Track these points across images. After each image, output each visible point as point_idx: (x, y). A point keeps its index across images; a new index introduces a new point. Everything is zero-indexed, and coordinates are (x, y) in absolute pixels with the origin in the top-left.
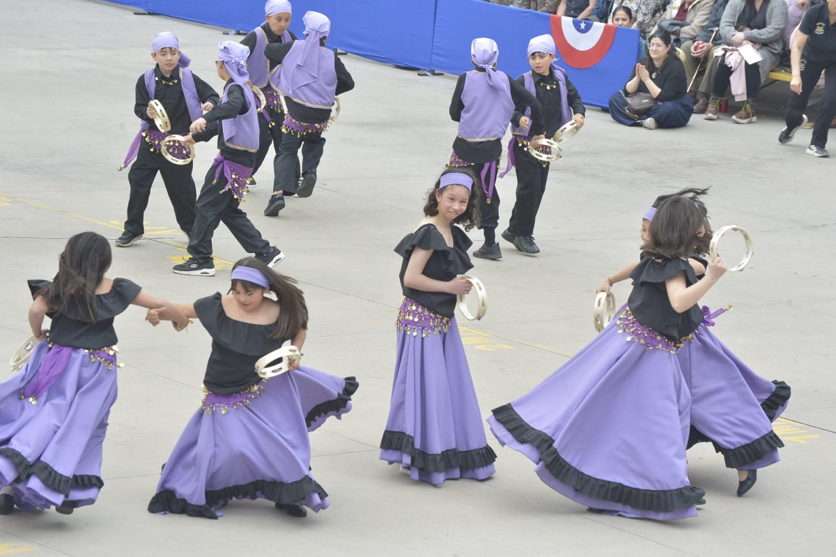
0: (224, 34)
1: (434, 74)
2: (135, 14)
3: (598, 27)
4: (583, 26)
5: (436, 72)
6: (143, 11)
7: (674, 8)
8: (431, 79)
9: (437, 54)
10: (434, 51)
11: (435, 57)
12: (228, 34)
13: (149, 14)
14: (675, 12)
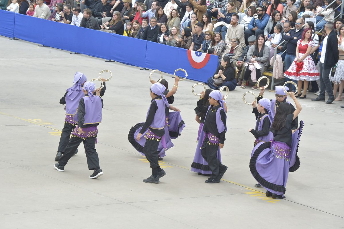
0: (70, 54)
2: (39, 46)
3: (204, 55)
4: (198, 54)
5: (146, 69)
6: (42, 45)
7: (229, 49)
8: (144, 71)
9: (146, 62)
12: (72, 54)
13: (44, 46)
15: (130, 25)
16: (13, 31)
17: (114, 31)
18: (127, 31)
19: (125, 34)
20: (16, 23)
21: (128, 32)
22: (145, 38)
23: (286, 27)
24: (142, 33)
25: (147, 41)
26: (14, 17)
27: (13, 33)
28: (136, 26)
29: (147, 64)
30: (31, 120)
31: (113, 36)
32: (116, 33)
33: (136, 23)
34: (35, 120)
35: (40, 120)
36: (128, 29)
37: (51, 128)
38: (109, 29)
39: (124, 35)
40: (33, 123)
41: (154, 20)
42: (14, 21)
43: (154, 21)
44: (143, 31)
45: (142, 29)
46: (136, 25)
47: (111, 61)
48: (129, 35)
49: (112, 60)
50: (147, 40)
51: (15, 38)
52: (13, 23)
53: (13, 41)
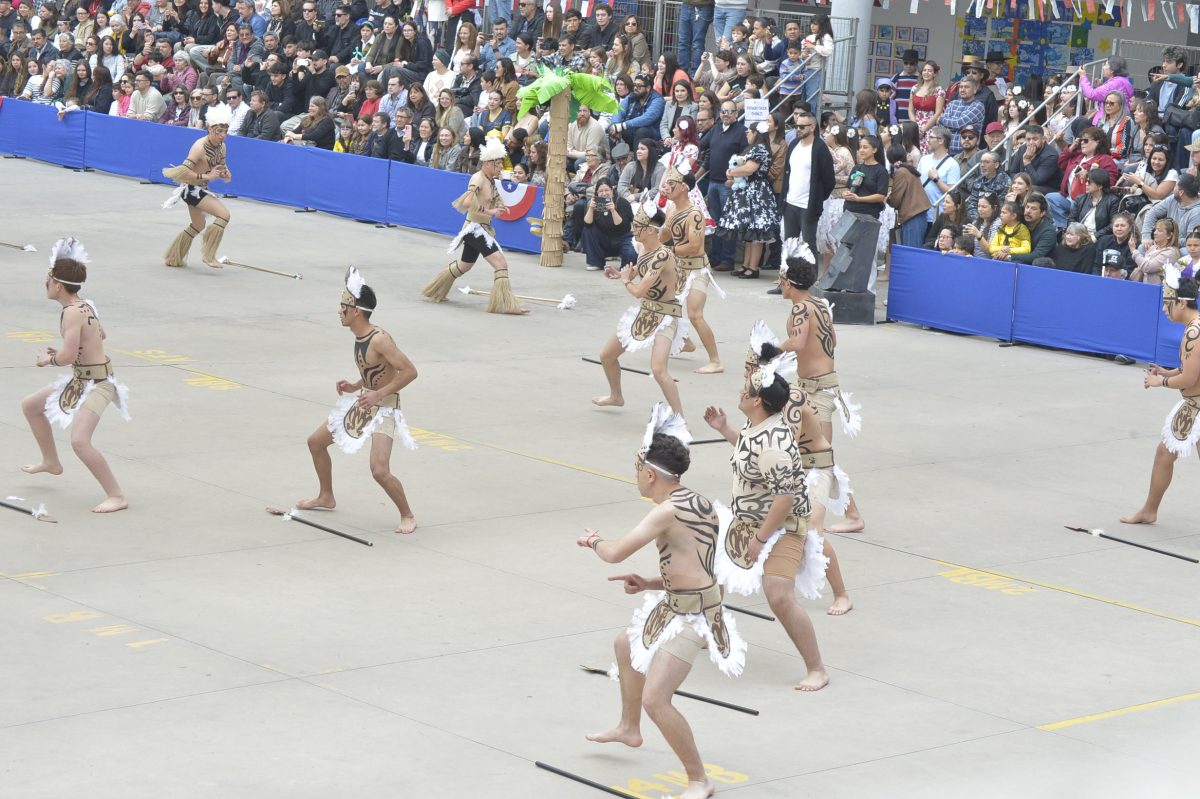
1: (389, 226)
2: (142, 183)
3: (522, 190)
4: (510, 186)
5: (391, 224)
6: (147, 181)
7: (582, 172)
8: (386, 230)
9: (391, 210)
10: (389, 207)
11: (389, 213)
13: (153, 183)
14: (583, 175)
15: (348, 127)
16: (81, 153)
17: (311, 142)
18: (342, 140)
19: (338, 147)
20: (89, 133)
21: (346, 143)
22: (385, 155)
23: (702, 120)
24: (375, 144)
26: (83, 120)
27: (81, 158)
28: (364, 128)
29: (393, 214)
30: (139, 352)
32: (317, 146)
33: (363, 123)
34: (149, 352)
35: (161, 352)
36: (344, 137)
37: (188, 368)
38: (303, 138)
39: (335, 150)
40: (146, 358)
41: (404, 114)
42: (84, 130)
43: (402, 117)
44: (378, 140)
45: (374, 136)
46: (361, 126)
47: (308, 211)
48: (347, 150)
49: (310, 209)
50: (388, 160)
51: (87, 169)
52: (81, 135)
53: (82, 174)
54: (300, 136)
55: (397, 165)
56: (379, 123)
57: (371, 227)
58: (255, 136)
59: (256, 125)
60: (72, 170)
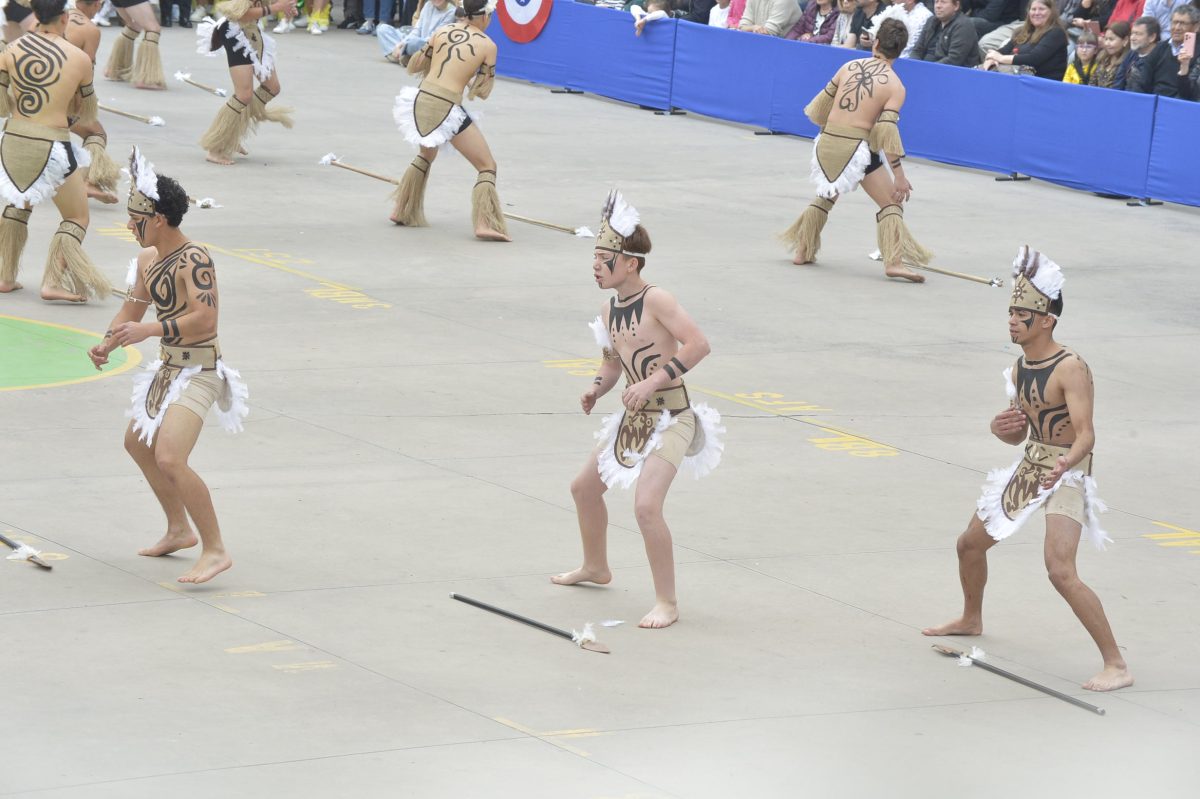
15: (1089, 43)
16: (667, 86)
17: (1028, 67)
18: (1078, 64)
19: (1071, 76)
20: (679, 55)
21: (1085, 68)
22: (1147, 88)
24: (1134, 69)
25: (1157, 100)
26: (672, 35)
27: (667, 94)
28: (1115, 43)
29: (1156, 183)
30: (743, 395)
31: (1024, 84)
32: (1036, 75)
33: (1114, 36)
34: (758, 395)
35: (775, 396)
36: (1082, 58)
37: (817, 422)
38: (1015, 62)
39: (1066, 80)
40: (752, 405)
41: (1185, 17)
42: (672, 50)
43: (1182, 23)
44: (1138, 63)
45: (1134, 56)
46: (1110, 41)
47: (1016, 179)
48: (1085, 79)
49: (1019, 175)
50: (1153, 96)
51: (675, 111)
52: (668, 58)
53: (667, 119)
54: (1010, 58)
55: (1167, 102)
56: (1145, 35)
57: (1120, 205)
58: (938, 59)
59: (940, 41)
60: (650, 114)
